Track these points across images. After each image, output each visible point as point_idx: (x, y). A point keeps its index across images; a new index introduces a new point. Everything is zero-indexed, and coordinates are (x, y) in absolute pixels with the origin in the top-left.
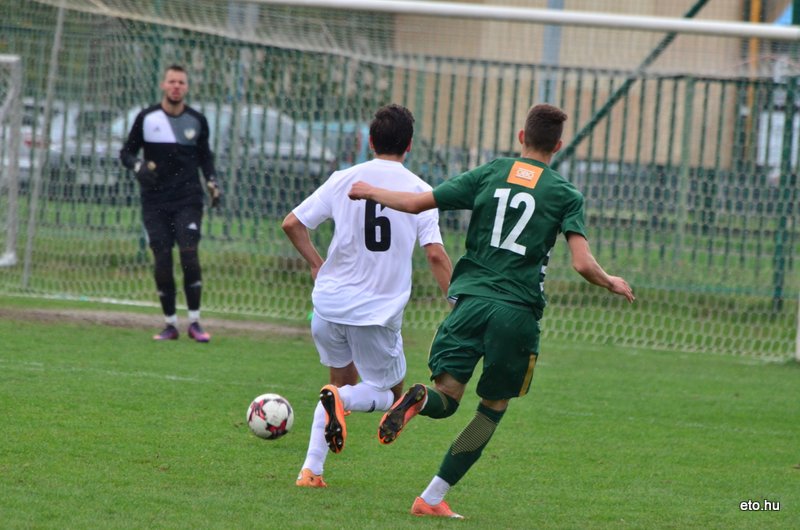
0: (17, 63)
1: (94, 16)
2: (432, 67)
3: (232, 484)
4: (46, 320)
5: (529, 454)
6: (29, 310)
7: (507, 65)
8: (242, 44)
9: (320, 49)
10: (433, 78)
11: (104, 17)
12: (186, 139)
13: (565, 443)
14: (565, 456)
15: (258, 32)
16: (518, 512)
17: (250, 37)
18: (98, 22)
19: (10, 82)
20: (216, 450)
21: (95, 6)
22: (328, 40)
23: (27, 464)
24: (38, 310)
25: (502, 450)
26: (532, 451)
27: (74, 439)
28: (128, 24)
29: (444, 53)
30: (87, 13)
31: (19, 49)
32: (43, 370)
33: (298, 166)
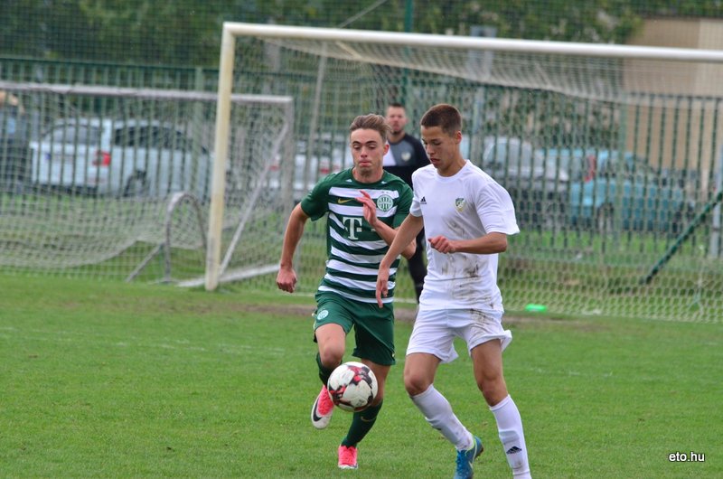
0: (289, 103)
1: (350, 63)
2: (657, 103)
3: (406, 445)
4: (303, 314)
5: (671, 417)
6: (291, 306)
7: (709, 98)
8: (479, 85)
9: (536, 86)
10: (647, 111)
11: (358, 62)
12: (403, 161)
13: (705, 408)
14: (701, 418)
15: (492, 73)
16: (644, 465)
17: (486, 78)
18: (354, 67)
19: (284, 119)
20: (403, 418)
21: (350, 54)
22: (542, 79)
23: (237, 431)
24: (300, 306)
25: (649, 414)
26: (673, 415)
27: (285, 410)
28: (385, 70)
29: (656, 90)
30: (343, 60)
31: (294, 92)
32: (283, 354)
33: (537, 185)
